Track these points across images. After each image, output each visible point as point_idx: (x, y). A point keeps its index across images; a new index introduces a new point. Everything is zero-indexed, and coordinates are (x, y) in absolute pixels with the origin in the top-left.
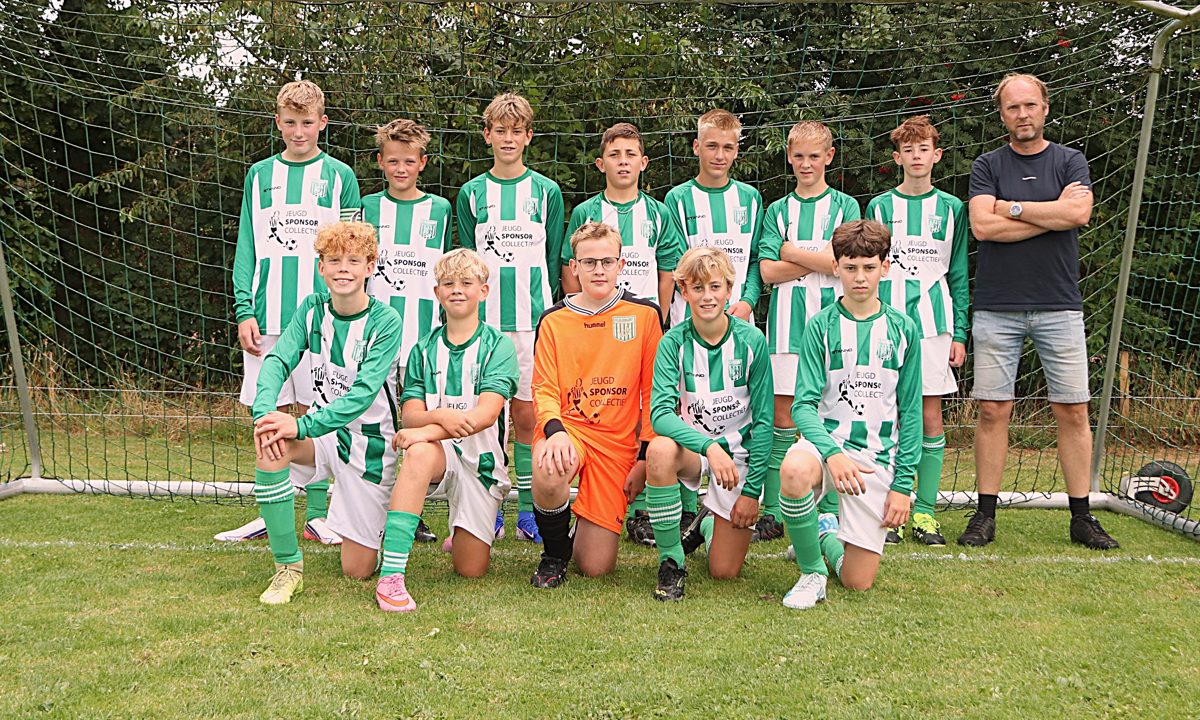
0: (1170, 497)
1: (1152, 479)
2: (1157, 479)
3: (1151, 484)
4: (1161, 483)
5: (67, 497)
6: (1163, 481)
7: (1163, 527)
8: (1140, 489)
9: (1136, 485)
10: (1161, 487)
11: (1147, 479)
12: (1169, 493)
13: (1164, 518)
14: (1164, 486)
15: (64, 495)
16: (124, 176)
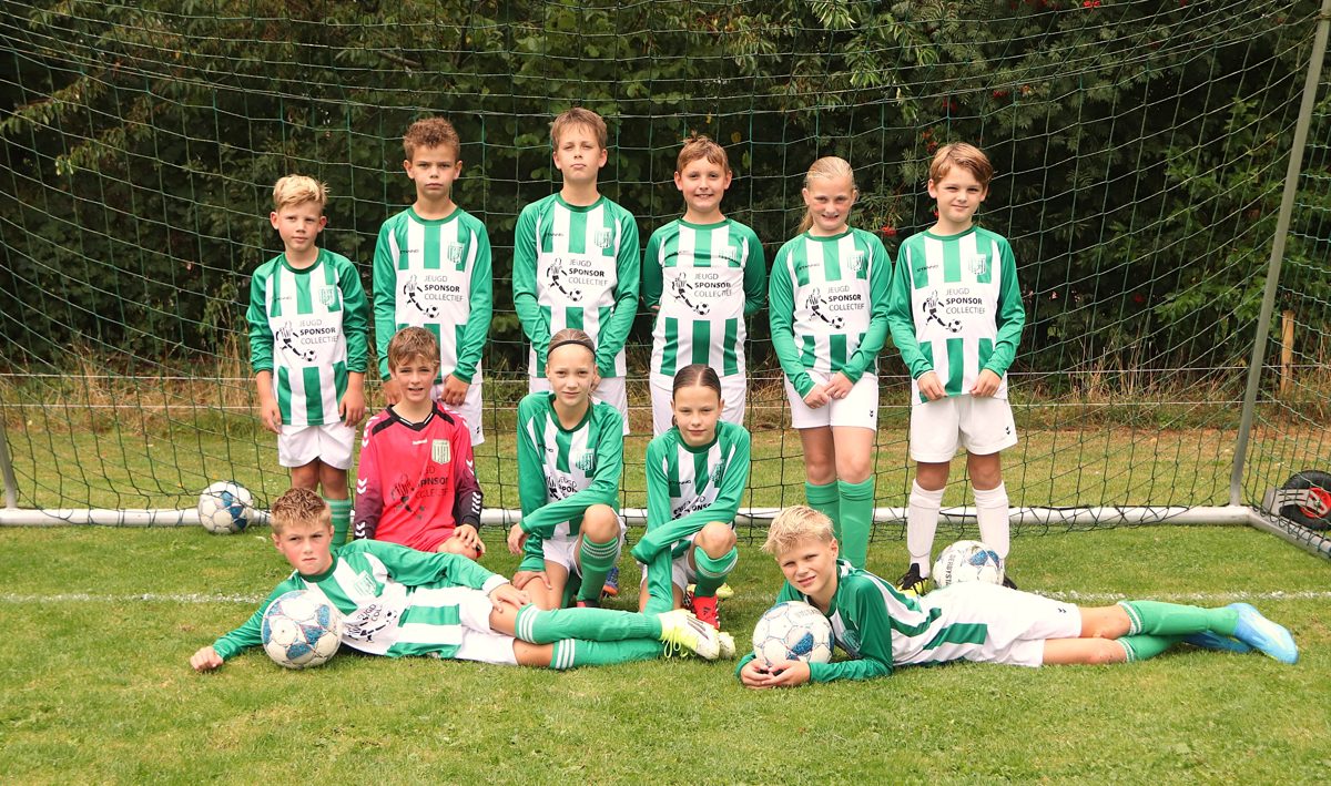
0: (1319, 511)
1: (1300, 491)
2: (1306, 492)
3: (1299, 497)
4: (1310, 496)
5: (53, 531)
6: (1312, 493)
7: (1307, 549)
8: (1287, 503)
9: (1282, 498)
10: (1310, 500)
11: (1295, 491)
12: (1320, 507)
13: (1310, 539)
14: (1314, 499)
15: (48, 527)
16: (53, 109)
